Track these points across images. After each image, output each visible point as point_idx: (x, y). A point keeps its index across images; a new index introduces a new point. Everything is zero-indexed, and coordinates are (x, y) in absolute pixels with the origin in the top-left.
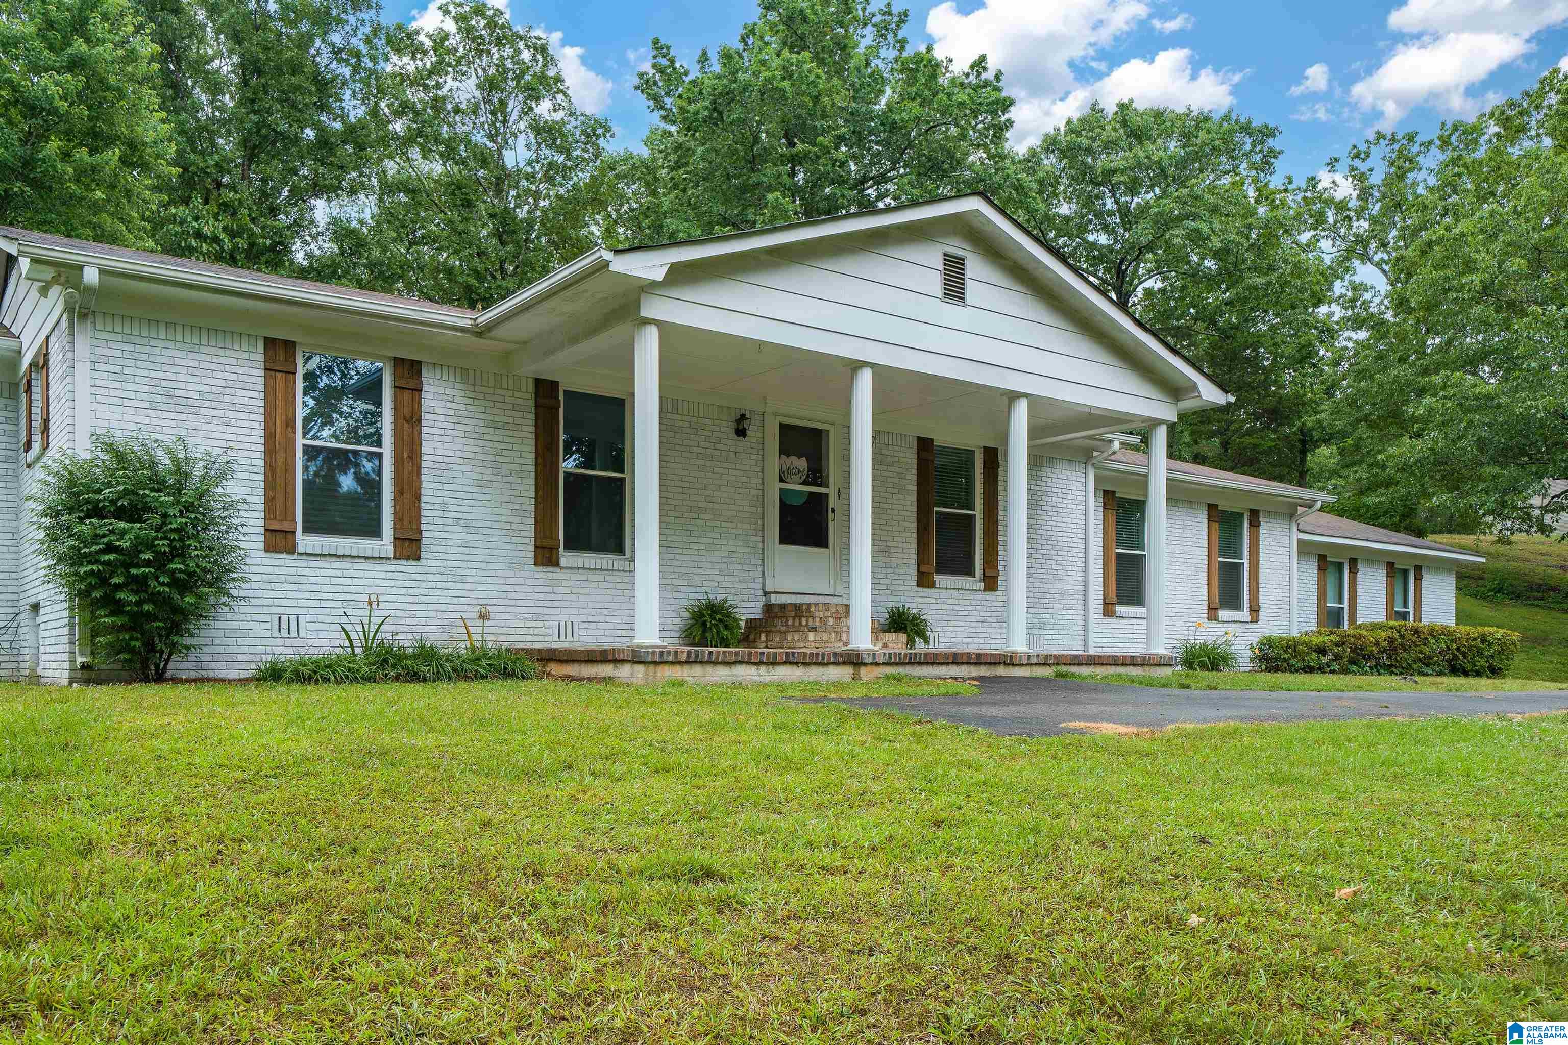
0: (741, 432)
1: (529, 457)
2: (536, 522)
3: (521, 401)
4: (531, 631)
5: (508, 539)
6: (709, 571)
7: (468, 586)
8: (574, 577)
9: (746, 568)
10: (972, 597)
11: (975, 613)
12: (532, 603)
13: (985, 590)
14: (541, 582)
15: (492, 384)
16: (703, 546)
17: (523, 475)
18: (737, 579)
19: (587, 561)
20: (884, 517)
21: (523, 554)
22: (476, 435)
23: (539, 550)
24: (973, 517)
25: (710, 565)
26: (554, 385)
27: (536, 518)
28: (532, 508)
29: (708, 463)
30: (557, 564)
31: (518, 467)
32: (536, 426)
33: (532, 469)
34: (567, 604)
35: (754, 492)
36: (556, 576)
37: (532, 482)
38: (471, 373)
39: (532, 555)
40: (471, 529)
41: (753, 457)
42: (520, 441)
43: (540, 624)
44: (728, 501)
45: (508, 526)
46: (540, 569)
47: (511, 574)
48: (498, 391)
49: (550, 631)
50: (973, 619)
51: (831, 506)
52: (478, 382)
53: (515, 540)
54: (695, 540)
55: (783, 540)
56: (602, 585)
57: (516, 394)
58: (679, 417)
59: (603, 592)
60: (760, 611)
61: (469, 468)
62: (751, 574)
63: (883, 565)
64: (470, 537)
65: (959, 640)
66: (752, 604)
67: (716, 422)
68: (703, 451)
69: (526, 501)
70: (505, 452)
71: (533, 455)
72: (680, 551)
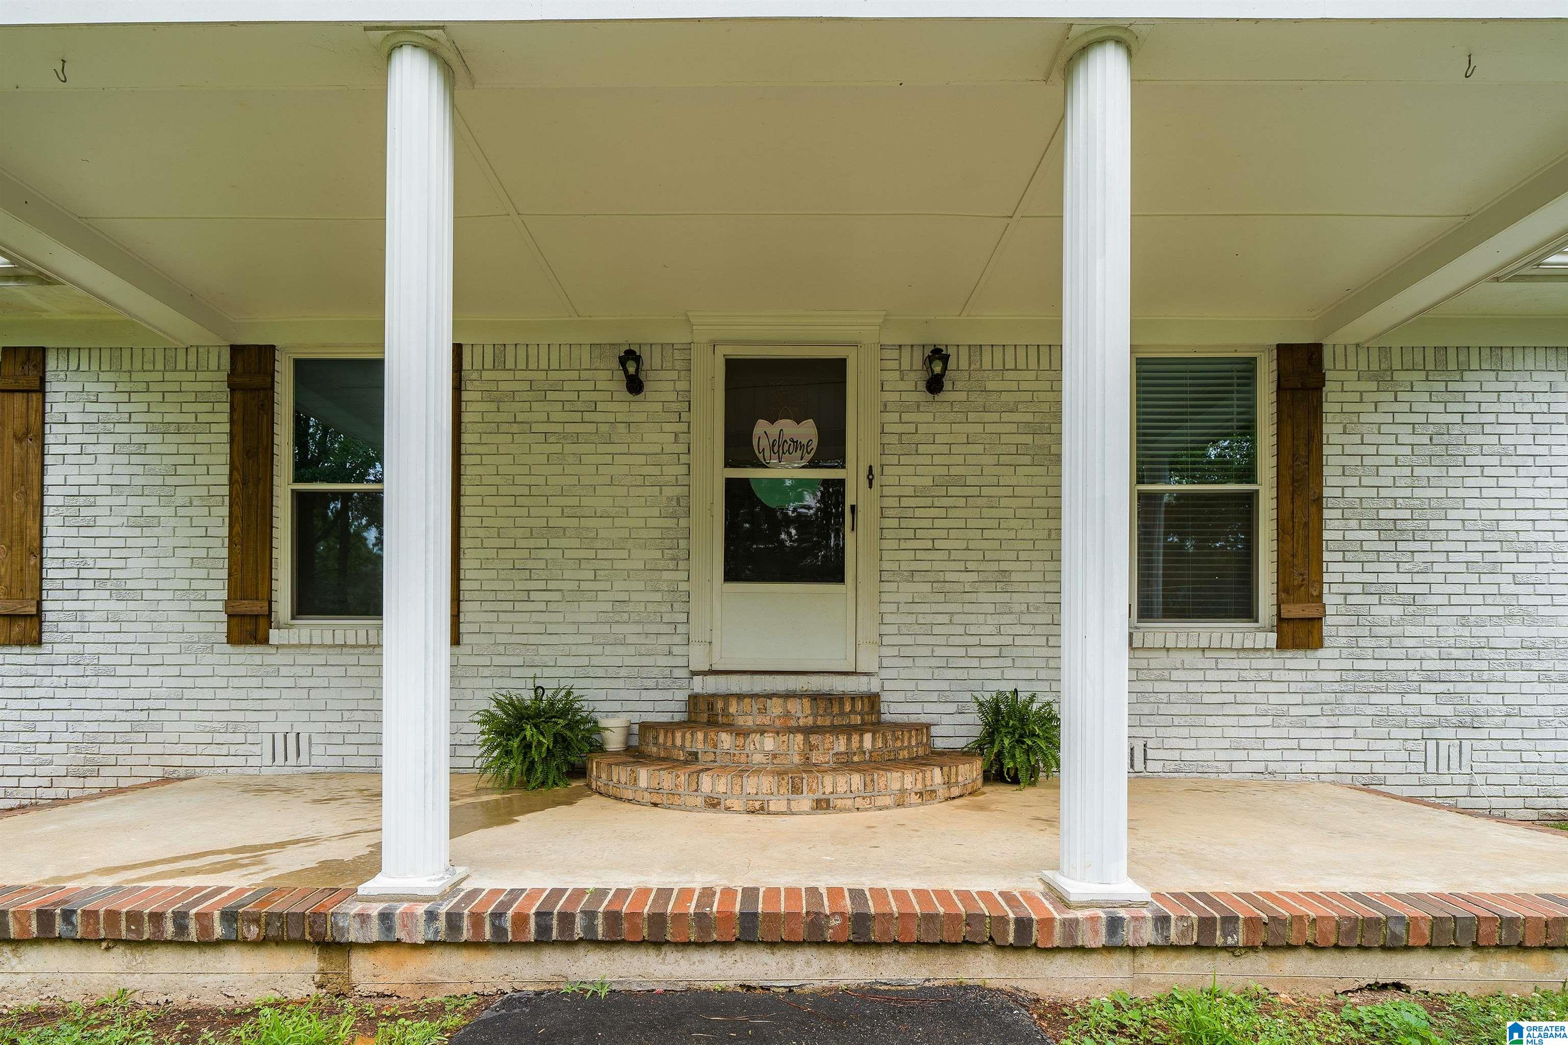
0: (635, 385)
1: (220, 475)
2: (230, 575)
3: (208, 387)
4: (224, 750)
5: (185, 605)
6: (570, 639)
7: (117, 682)
8: (301, 659)
9: (653, 628)
10: (1245, 663)
11: (1254, 698)
12: (225, 705)
13: (1281, 646)
14: (242, 671)
15: (160, 366)
16: (556, 596)
17: (212, 501)
18: (632, 649)
19: (316, 633)
20: (994, 513)
21: (210, 627)
22: (133, 449)
23: (235, 621)
24: (1250, 499)
25: (572, 629)
26: (267, 353)
27: (230, 568)
28: (225, 553)
29: (569, 448)
30: (265, 641)
31: (203, 491)
32: (232, 422)
33: (226, 490)
34: (287, 705)
35: (669, 491)
36: (268, 660)
37: (225, 511)
38: (126, 355)
39: (224, 628)
40: (121, 592)
41: (667, 427)
42: (206, 449)
43: (240, 738)
44: (612, 512)
45: (185, 585)
46: (240, 649)
47: (191, 659)
48: (169, 376)
49: (256, 749)
50: (1250, 710)
51: (849, 500)
52: (137, 365)
53: (196, 606)
54: (541, 585)
55: (731, 575)
56: (352, 671)
57: (201, 376)
58: (509, 375)
59: (354, 682)
60: (681, 706)
61: (121, 500)
62: (663, 640)
63: (990, 608)
64: (121, 606)
65: (1208, 755)
66: (668, 695)
67: (585, 375)
68: (558, 428)
69: (218, 542)
70: (180, 470)
71: (226, 470)
72: (508, 606)
